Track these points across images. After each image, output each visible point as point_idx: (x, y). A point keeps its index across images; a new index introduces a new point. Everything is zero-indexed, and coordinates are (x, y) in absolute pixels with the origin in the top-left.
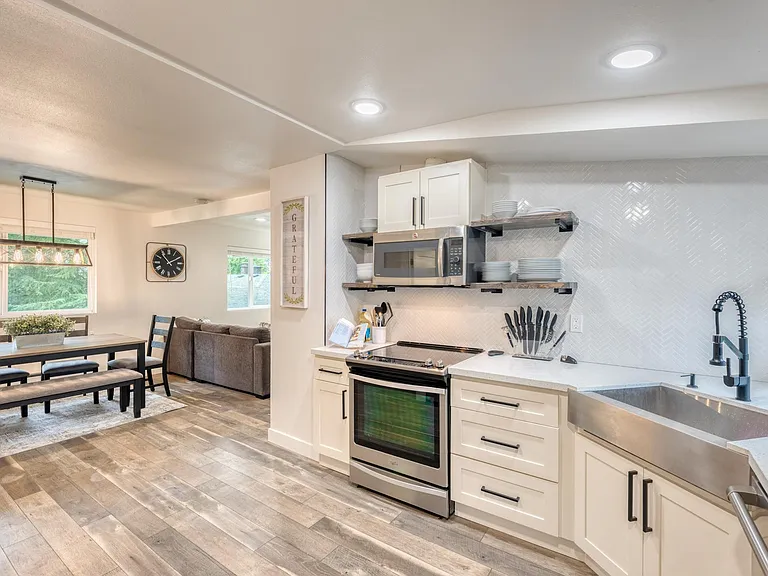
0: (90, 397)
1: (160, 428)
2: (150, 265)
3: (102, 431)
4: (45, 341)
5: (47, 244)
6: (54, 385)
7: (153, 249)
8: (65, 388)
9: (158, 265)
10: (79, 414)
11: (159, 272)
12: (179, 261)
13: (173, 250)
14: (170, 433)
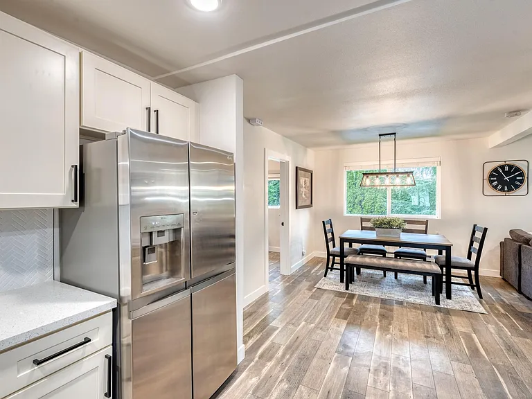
0: (421, 278)
1: (444, 321)
2: (486, 182)
3: (407, 303)
4: (390, 233)
5: (392, 173)
6: (400, 264)
7: (489, 168)
8: (415, 268)
9: (494, 181)
10: (408, 286)
11: (495, 187)
12: (518, 176)
13: (511, 167)
14: (447, 328)
